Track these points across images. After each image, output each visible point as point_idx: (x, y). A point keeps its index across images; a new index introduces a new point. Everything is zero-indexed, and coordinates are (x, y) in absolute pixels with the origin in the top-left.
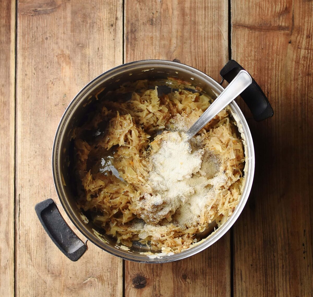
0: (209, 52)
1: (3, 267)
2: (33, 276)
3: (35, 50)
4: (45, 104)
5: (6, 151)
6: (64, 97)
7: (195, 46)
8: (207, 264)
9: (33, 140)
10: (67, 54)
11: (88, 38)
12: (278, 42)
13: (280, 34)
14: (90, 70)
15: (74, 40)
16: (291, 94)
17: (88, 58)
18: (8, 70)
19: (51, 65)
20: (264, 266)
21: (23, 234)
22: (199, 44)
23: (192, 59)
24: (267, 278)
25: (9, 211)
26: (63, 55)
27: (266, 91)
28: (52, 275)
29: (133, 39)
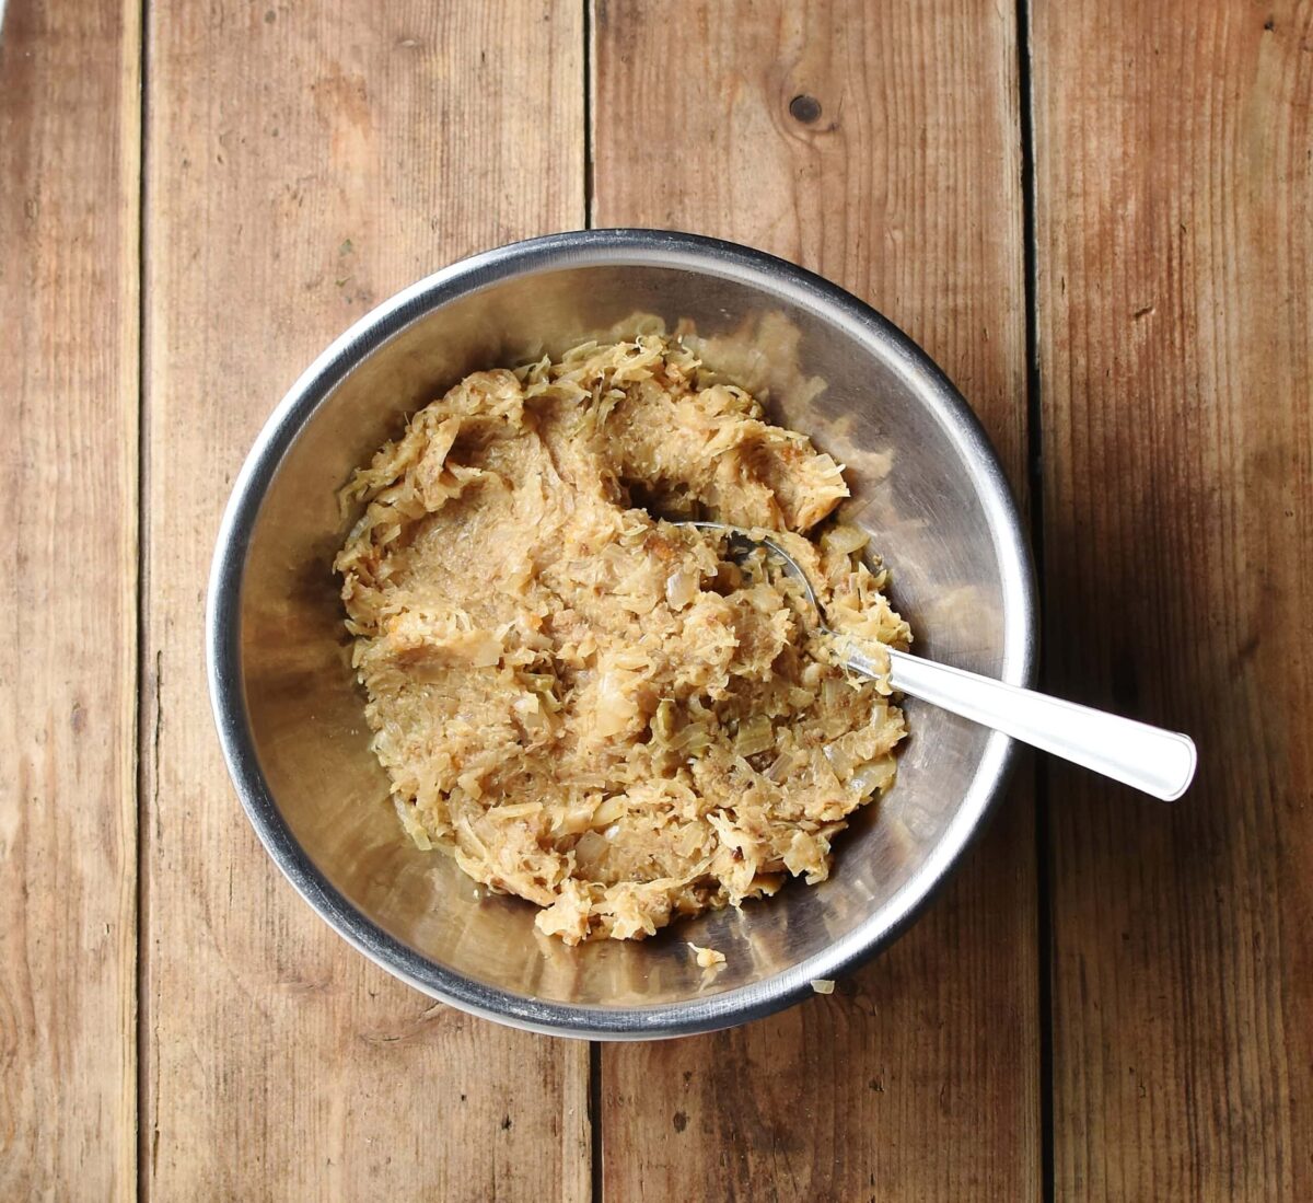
0: (940, 65)
1: (91, 955)
2: (214, 991)
3: (223, 63)
4: (264, 280)
5: (102, 475)
6: (342, 254)
7: (880, 44)
8: (940, 935)
9: (215, 427)
10: (354, 79)
11: (441, 13)
12: (1219, 25)
14: (452, 143)
15: (382, 24)
16: (1275, 235)
17: (440, 94)
18: (111, 146)
19: (288, 123)
20: (1177, 942)
21: (176, 816)
22: (896, 34)
23: (868, 97)
24: (1191, 992)
25: (117, 723)
26: (335, 82)
27: (1174, 221)
28: (296, 984)
29: (627, 15)
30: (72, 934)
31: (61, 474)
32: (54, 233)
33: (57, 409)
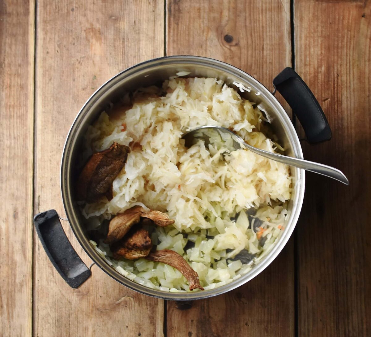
0: (268, 26)
1: (19, 284)
2: (54, 295)
3: (59, 23)
4: (70, 87)
5: (23, 144)
6: (93, 80)
7: (250, 20)
9: (56, 130)
10: (97, 28)
11: (123, 9)
12: (349, 16)
13: (352, 6)
14: (125, 48)
15: (105, 12)
16: (365, 78)
17: (122, 33)
18: (26, 47)
19: (78, 41)
20: (334, 283)
22: (255, 17)
23: (247, 36)
24: (338, 297)
25: (27, 217)
26: (92, 29)
27: (335, 73)
28: (78, 293)
29: (177, 11)
30: (13, 278)
31: (11, 143)
32: (9, 73)
33: (10, 124)
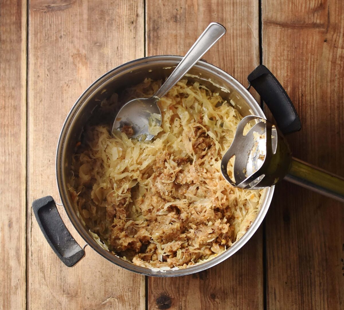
0: (238, 51)
1: (14, 287)
2: (46, 297)
3: (48, 49)
4: (59, 108)
5: (16, 160)
7: (223, 45)
8: (238, 282)
9: (46, 147)
10: (83, 54)
11: (106, 36)
12: (312, 41)
13: (315, 31)
15: (91, 39)
16: (327, 97)
17: (106, 58)
18: (19, 71)
20: (299, 285)
21: (36, 251)
22: (227, 43)
23: (219, 59)
24: (303, 298)
25: (20, 226)
26: (78, 55)
27: (300, 93)
28: (68, 295)
29: (156, 37)
30: (9, 282)
31: (5, 159)
32: (3, 95)
33: (4, 142)
